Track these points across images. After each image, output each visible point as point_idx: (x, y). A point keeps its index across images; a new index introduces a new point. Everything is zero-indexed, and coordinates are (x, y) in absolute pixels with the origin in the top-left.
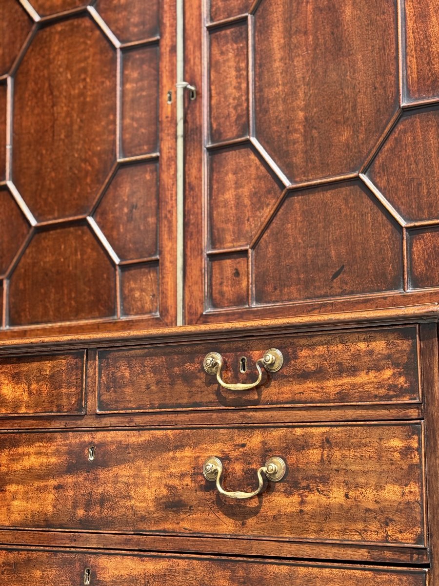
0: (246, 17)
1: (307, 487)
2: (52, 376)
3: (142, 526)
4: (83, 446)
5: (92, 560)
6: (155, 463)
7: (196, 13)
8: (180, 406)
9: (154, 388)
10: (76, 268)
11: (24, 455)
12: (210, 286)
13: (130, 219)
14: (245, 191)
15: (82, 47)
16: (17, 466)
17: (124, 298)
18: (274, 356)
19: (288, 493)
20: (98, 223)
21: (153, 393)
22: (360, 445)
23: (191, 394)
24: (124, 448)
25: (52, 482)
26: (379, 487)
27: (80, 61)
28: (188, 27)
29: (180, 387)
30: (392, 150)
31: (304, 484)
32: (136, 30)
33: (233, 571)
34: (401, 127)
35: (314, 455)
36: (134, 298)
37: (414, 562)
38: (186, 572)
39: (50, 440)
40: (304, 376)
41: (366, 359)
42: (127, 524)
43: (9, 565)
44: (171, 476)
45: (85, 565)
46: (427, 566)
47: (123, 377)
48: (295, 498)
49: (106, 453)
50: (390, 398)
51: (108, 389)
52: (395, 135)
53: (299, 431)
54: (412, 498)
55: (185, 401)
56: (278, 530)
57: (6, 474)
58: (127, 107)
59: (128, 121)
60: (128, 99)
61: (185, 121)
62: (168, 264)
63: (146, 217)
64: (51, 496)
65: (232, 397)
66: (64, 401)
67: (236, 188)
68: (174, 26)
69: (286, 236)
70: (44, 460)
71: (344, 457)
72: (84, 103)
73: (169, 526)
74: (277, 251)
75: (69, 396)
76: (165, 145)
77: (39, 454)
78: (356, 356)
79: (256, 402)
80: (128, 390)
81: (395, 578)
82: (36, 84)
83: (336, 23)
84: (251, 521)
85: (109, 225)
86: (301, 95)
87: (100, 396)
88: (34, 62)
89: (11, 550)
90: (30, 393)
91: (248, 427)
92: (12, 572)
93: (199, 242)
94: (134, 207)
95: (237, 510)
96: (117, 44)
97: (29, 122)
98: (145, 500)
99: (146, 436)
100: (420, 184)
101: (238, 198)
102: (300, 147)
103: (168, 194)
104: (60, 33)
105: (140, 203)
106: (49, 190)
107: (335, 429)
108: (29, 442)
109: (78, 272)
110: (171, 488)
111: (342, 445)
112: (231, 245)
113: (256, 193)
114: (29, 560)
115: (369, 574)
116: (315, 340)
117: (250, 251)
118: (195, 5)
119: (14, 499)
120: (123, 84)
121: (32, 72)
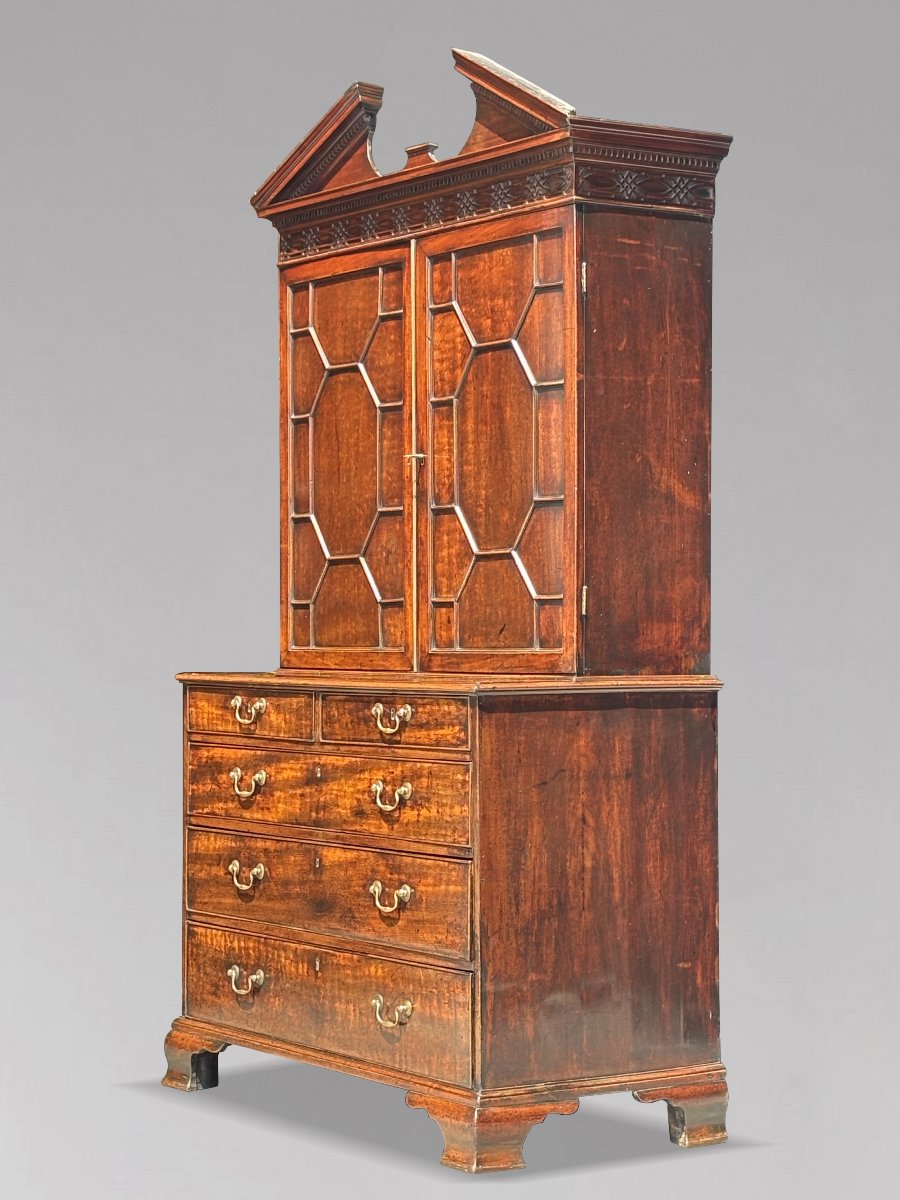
0: (452, 400)
1: (421, 805)
2: (297, 710)
3: (345, 827)
4: (316, 765)
5: (319, 849)
6: (351, 782)
7: (423, 389)
8: (362, 741)
9: (350, 726)
10: (354, 601)
11: (283, 769)
12: (434, 629)
13: (387, 563)
14: (453, 551)
15: (356, 400)
16: (280, 777)
17: (384, 632)
18: (405, 711)
19: (412, 808)
20: (368, 563)
21: (348, 730)
22: (445, 777)
23: (369, 733)
24: (336, 768)
25: (299, 792)
26: (452, 807)
27: (354, 413)
28: (419, 400)
29: (363, 727)
30: (530, 534)
31: (419, 802)
32: (390, 392)
33: (387, 860)
34: (534, 516)
35: (425, 781)
36: (390, 634)
37: (466, 857)
38: (366, 859)
39: (298, 759)
40: (421, 726)
41: (448, 717)
42: (337, 825)
43: (277, 851)
44: (358, 791)
45: (316, 853)
46: (471, 859)
47: (334, 716)
48: (416, 812)
49: (326, 772)
50: (456, 746)
51: (327, 723)
52: (532, 522)
53: (419, 765)
54: (465, 814)
55: (365, 737)
56: (407, 832)
57: (274, 783)
58: (385, 461)
59: (385, 475)
60: (385, 454)
61: (418, 484)
62: (408, 607)
63: (397, 563)
64: (298, 802)
65: (388, 737)
66: (304, 731)
67: (449, 548)
68: (411, 396)
69: (475, 594)
70: (293, 773)
71: (438, 784)
72: (357, 452)
73: (358, 828)
74: (471, 606)
75: (306, 726)
76: (406, 501)
77: (291, 769)
78: (444, 716)
79: (399, 742)
80: (337, 726)
81: (457, 866)
82: (328, 427)
83: (502, 420)
84: (396, 826)
85: (375, 566)
86: (484, 476)
87: (322, 728)
88: (326, 406)
89: (278, 841)
90: (286, 722)
91: (395, 761)
92: (279, 857)
93: (427, 591)
94: (389, 552)
95: (389, 818)
96: (378, 403)
97: (324, 461)
98: (345, 809)
99: (347, 760)
100: (544, 565)
101: (449, 555)
102: (482, 520)
103: (408, 545)
104: (343, 383)
105: (393, 550)
106: (337, 528)
107: (435, 765)
108: (287, 760)
109: (356, 604)
110: (359, 800)
111: (438, 778)
112: (445, 595)
113: (459, 554)
114: (287, 848)
115: (447, 864)
116: (425, 701)
117: (455, 604)
118: (423, 382)
119: (279, 802)
120: (381, 440)
121: (325, 415)
